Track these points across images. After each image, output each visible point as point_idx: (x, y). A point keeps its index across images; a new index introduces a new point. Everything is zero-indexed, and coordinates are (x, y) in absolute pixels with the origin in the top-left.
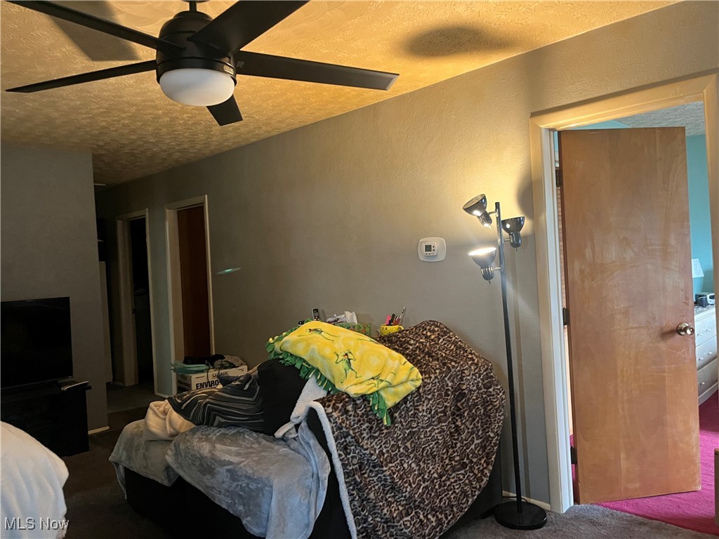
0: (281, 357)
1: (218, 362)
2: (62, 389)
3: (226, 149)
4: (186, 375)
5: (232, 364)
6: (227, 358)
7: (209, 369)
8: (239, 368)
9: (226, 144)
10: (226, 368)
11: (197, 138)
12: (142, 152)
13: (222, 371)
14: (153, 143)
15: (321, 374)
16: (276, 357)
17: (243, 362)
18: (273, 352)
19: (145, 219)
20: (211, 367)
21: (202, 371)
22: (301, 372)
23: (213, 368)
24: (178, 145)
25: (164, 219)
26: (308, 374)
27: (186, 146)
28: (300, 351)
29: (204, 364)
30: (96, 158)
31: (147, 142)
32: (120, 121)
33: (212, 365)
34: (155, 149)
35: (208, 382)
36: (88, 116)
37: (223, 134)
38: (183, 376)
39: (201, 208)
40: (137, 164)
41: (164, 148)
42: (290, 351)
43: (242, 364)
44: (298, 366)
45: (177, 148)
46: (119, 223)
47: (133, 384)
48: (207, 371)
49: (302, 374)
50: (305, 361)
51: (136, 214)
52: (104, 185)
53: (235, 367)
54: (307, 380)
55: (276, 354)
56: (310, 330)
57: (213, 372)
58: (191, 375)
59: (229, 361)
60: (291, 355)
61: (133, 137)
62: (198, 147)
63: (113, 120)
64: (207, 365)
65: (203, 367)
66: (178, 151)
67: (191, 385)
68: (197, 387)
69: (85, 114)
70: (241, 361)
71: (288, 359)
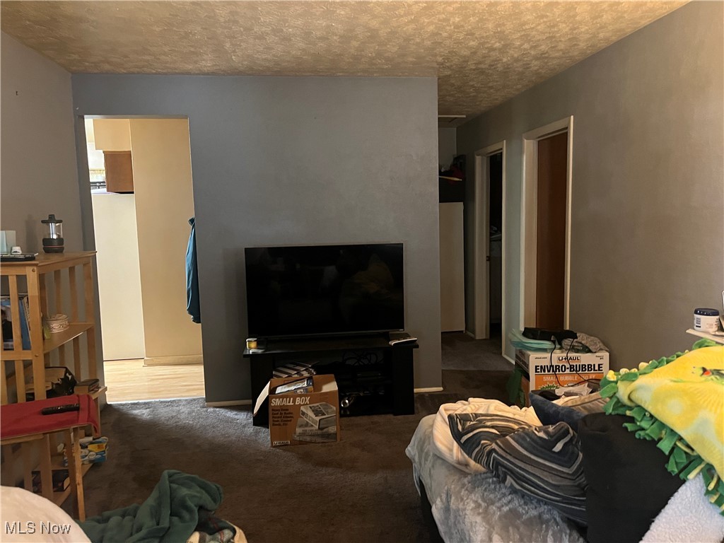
0: (628, 413)
1: (567, 342)
2: (390, 343)
3: (603, 45)
4: (524, 351)
5: (587, 347)
6: (582, 338)
7: (555, 349)
8: (597, 354)
9: (601, 35)
10: (577, 351)
11: (557, 32)
12: (491, 66)
13: (572, 355)
14: (500, 49)
15: (719, 479)
16: (620, 411)
17: (603, 347)
18: (615, 400)
19: (501, 153)
20: (558, 346)
21: (544, 350)
22: (672, 459)
23: (560, 349)
24: (532, 47)
25: (521, 153)
26: (687, 468)
27: (543, 48)
28: (673, 414)
29: (549, 340)
30: (443, 83)
31: (492, 49)
32: (449, 20)
33: (560, 344)
34: (505, 60)
35: (552, 366)
36: (409, 18)
37: (596, 18)
38: (521, 352)
39: (564, 136)
40: (490, 84)
41: (516, 55)
42: (651, 409)
43: (601, 349)
44: (665, 446)
45: (533, 53)
46: (478, 160)
47: (484, 337)
48: (552, 351)
49: (672, 468)
50: (681, 439)
51: (492, 148)
52: (465, 116)
53: (590, 351)
54: (684, 482)
55: (619, 404)
56: (704, 370)
57: (558, 354)
58: (529, 353)
59: (583, 342)
60: (652, 416)
61: (472, 43)
62: (561, 46)
63: (439, 20)
64: (554, 342)
65: (547, 344)
66: (536, 58)
67: (528, 365)
68: (536, 369)
69: (405, 15)
70: (600, 345)
71: (644, 424)
